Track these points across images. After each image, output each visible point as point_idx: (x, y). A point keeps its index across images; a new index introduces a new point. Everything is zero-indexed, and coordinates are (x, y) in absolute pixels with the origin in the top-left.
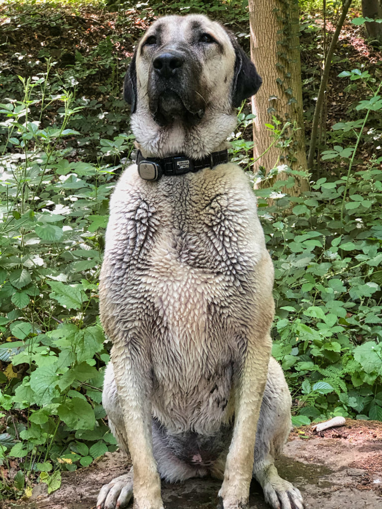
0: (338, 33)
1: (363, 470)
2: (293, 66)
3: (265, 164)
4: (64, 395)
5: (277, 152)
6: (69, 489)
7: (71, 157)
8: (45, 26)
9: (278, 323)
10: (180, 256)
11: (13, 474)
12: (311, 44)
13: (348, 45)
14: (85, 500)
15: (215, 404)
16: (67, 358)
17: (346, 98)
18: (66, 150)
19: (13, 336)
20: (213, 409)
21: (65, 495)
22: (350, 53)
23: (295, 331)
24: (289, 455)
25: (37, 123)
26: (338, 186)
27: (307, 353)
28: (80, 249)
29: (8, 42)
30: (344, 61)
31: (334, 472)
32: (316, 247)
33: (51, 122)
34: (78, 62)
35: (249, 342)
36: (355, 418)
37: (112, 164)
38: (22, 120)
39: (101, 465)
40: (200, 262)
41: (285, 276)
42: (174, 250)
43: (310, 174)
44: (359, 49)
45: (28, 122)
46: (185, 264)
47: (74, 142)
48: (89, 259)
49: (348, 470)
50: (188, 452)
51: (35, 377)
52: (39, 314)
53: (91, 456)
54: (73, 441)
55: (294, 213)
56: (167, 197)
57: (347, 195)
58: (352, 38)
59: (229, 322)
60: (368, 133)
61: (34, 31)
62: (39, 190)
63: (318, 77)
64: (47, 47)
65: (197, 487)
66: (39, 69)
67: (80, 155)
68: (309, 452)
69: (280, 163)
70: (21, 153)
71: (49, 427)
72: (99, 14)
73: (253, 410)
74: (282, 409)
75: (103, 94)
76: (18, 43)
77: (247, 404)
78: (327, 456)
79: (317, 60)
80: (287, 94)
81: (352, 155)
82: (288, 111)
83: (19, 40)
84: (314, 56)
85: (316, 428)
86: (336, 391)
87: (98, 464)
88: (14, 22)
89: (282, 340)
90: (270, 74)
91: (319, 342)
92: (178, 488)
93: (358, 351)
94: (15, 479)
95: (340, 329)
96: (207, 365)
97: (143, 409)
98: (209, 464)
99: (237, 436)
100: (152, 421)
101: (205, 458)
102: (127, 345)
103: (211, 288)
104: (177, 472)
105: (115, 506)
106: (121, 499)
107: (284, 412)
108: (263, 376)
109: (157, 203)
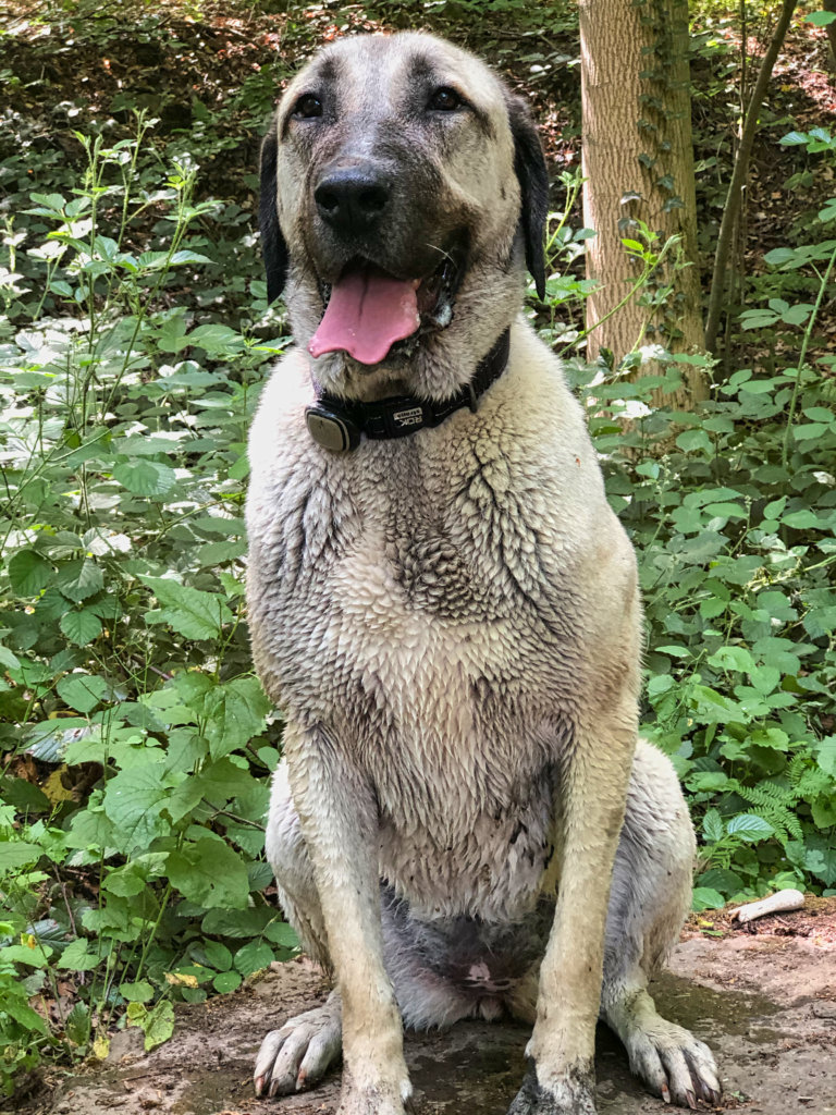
0: (772, 59)
2: (677, 126)
3: (612, 344)
4: (179, 830)
5: (639, 316)
6: (192, 1040)
8: (126, 44)
9: (650, 684)
10: (411, 599)
11: (64, 1010)
13: (792, 86)
14: (228, 1064)
15: (525, 861)
16: (186, 750)
17: (788, 203)
20: (520, 871)
21: (183, 1054)
22: (797, 104)
23: (689, 702)
24: (680, 971)
26: (777, 389)
27: (712, 754)
28: (210, 518)
29: (44, 78)
31: (783, 1009)
32: (732, 519)
34: (200, 123)
35: (577, 727)
36: (819, 895)
39: (264, 990)
40: (451, 607)
41: (662, 586)
42: (398, 589)
43: (716, 361)
44: (817, 96)
46: (422, 613)
47: (189, 298)
48: (230, 539)
49: (815, 1005)
50: (460, 958)
51: (116, 790)
53: (238, 972)
54: (198, 938)
55: (679, 447)
56: (375, 483)
57: (798, 408)
58: (802, 72)
59: (524, 703)
61: (102, 55)
62: (114, 399)
63: (726, 157)
64: (130, 90)
65: (476, 1039)
66: (114, 137)
68: (726, 964)
69: (646, 341)
71: (146, 903)
72: (245, 17)
73: (593, 867)
74: (677, 859)
75: (252, 192)
76: (67, 81)
77: (580, 854)
78: (766, 974)
79: (726, 120)
80: (661, 189)
81: (809, 320)
82: (664, 226)
83: (69, 75)
84: (717, 110)
85: (738, 915)
86: (778, 836)
87: (255, 987)
88: (59, 35)
89: (659, 721)
90: (625, 144)
91: (739, 729)
92: (435, 1040)
93: (827, 748)
94: (68, 1021)
95: (786, 699)
96: (489, 790)
97: (356, 863)
98: (506, 987)
99: (561, 925)
100: (377, 887)
101: (498, 973)
102: (310, 732)
103: (480, 651)
104: (432, 1006)
105: (295, 1080)
106: (310, 1063)
107: (681, 867)
108: (614, 794)
109: (356, 494)
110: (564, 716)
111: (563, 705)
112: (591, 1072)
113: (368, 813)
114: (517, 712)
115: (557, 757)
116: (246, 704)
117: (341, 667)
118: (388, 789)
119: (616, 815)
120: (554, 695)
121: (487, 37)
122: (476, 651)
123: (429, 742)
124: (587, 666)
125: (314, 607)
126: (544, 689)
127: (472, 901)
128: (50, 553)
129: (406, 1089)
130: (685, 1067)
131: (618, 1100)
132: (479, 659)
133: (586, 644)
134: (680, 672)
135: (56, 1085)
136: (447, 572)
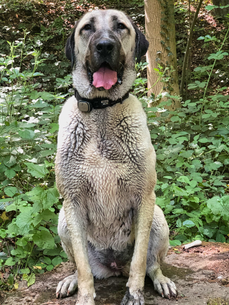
0: (197, 13)
1: (212, 271)
2: (171, 33)
3: (154, 92)
4: (36, 229)
5: (161, 84)
6: (40, 284)
7: (38, 88)
8: (22, 10)
9: (162, 186)
10: (102, 153)
11: (7, 276)
12: (181, 19)
13: (204, 20)
14: (49, 290)
15: (123, 233)
16: (38, 207)
17: (203, 51)
18: (36, 85)
19: (6, 195)
20: (122, 236)
21: (38, 287)
22: (205, 24)
23: (172, 191)
24: (168, 263)
25: (18, 69)
26: (197, 105)
27: (180, 204)
28: (45, 143)
30: (201, 29)
31: (195, 272)
32: (185, 141)
33: (27, 68)
34: (42, 32)
35: (142, 198)
36: (207, 241)
37: (63, 93)
38: (9, 67)
39: (59, 270)
40: (114, 156)
41: (166, 158)
42: (98, 150)
43: (181, 98)
44: (211, 22)
45: (13, 68)
46: (105, 158)
47: (40, 79)
48: (50, 149)
49: (203, 271)
50: (108, 261)
51: (19, 218)
52: (21, 182)
53: (53, 265)
54: (42, 256)
55: (171, 121)
56: (94, 121)
57: (203, 110)
58: (206, 16)
59: (130, 188)
60: (216, 73)
61: (16, 13)
62: (20, 108)
63: (186, 39)
64: (24, 22)
65: (114, 282)
66: (19, 36)
67: (44, 87)
68: (180, 261)
69: (163, 91)
70: (9, 86)
71: (28, 248)
72: (55, 2)
73: (145, 236)
74: (163, 236)
75: (57, 50)
76: (6, 20)
77: (142, 233)
78: (191, 263)
79: (185, 29)
80: (167, 50)
81: (206, 86)
82: (168, 60)
83: (7, 19)
85: (184, 247)
86: (197, 225)
87: (57, 269)
88: (4, 8)
89: (164, 196)
90: (157, 38)
91: (187, 197)
92: (104, 282)
93: (210, 202)
94: (8, 279)
95: (199, 189)
96: (118, 212)
97: (82, 236)
98: (121, 268)
99: (137, 252)
100: (87, 243)
101: (118, 265)
102: (72, 201)
103: (120, 170)
104: (102, 273)
105: (67, 293)
106: (70, 289)
107: (164, 238)
109: (89, 125)
110: (139, 195)
111: (139, 191)
112: (143, 290)
114: (128, 191)
115: (135, 207)
116: (52, 195)
117: (83, 176)
118: (93, 212)
120: (138, 187)
121: (121, 7)
123: (105, 197)
124: (146, 180)
125: (78, 160)
126: (135, 185)
129: (95, 295)
130: (168, 288)
131: (151, 297)
132: (120, 173)
133: (147, 173)
135: (4, 296)
136: (113, 147)
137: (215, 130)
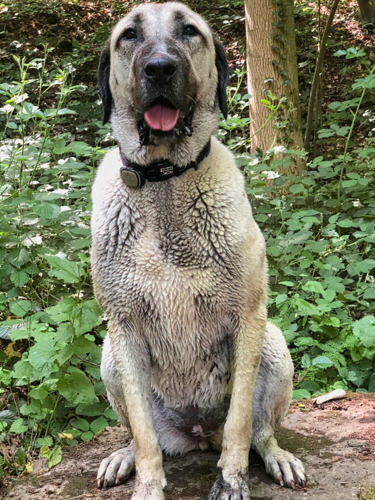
0: (332, 16)
1: (364, 441)
2: (289, 47)
3: (262, 146)
4: (63, 369)
5: (273, 133)
6: (70, 463)
8: (42, 14)
9: (277, 299)
10: (166, 257)
11: (13, 450)
12: (306, 27)
13: (342, 28)
14: (86, 473)
15: (217, 381)
16: (65, 333)
17: (341, 81)
18: (64, 135)
19: (13, 314)
21: (66, 469)
22: (345, 36)
23: (294, 306)
24: (289, 427)
26: (335, 165)
27: (306, 329)
28: (79, 228)
29: (6, 30)
30: (338, 44)
31: (335, 443)
32: (314, 224)
34: (76, 49)
35: (240, 318)
36: (355, 391)
39: (103, 439)
40: (185, 261)
41: (283, 254)
42: (161, 252)
43: (307, 153)
44: (354, 32)
46: (171, 264)
47: (72, 128)
49: (349, 441)
50: (188, 423)
51: (34, 352)
52: (38, 293)
53: (92, 431)
54: (74, 417)
55: (291, 192)
56: (151, 202)
57: (344, 174)
58: (347, 22)
60: (364, 115)
61: (31, 20)
62: (37, 175)
63: (313, 60)
64: (44, 35)
65: (197, 460)
66: (37, 56)
68: (310, 423)
69: (277, 144)
71: (49, 402)
73: (247, 382)
74: (284, 375)
76: (16, 31)
77: (242, 376)
78: (327, 427)
79: (312, 44)
80: (283, 75)
81: (348, 133)
82: (284, 92)
83: (17, 29)
84: (309, 40)
85: (316, 401)
86: (336, 365)
87: (99, 438)
88: (12, 11)
89: (281, 315)
90: (266, 56)
91: (318, 318)
92: (179, 460)
93: (357, 326)
94: (16, 455)
95: (339, 304)
96: (201, 347)
97: (141, 382)
98: (210, 435)
99: (233, 408)
100: (150, 393)
101: (206, 429)
102: (120, 323)
103: (198, 282)
104: (177, 444)
105: (115, 479)
106: (121, 472)
107: (287, 378)
108: (257, 349)
109: (142, 208)
110: (234, 313)
111: (234, 308)
112: (247, 473)
113: (146, 360)
114: (214, 311)
115: (231, 332)
116: (91, 311)
117: (135, 291)
118: (156, 347)
119: (257, 358)
120: (231, 304)
121: (205, 8)
122: (196, 282)
123: (174, 326)
124: (245, 290)
125: (123, 264)
126: (227, 301)
127: (194, 399)
128: (7, 245)
129: (164, 483)
130: (290, 470)
131: (260, 485)
132: (198, 286)
133: (245, 280)
134: (290, 293)
135: (9, 484)
136: (183, 245)
137: (365, 208)
